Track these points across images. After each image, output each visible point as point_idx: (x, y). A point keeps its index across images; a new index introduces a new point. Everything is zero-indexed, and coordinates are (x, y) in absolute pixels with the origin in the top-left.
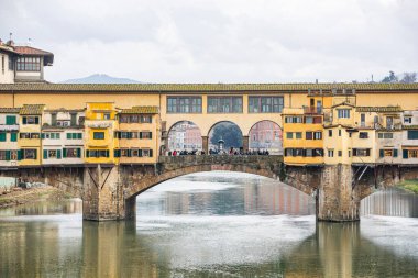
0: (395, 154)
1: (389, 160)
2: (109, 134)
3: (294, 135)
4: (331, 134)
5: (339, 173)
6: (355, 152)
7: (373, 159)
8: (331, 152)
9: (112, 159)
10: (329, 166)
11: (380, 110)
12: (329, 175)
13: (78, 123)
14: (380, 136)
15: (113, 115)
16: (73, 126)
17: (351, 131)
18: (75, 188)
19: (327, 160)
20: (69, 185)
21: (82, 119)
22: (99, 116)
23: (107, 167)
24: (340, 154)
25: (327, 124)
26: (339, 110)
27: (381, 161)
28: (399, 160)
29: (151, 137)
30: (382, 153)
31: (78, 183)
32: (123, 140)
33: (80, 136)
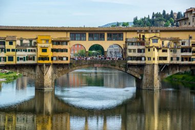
0: (178, 59)
1: (175, 62)
2: (49, 50)
3: (132, 51)
4: (149, 50)
5: (153, 68)
6: (160, 58)
7: (168, 61)
8: (149, 59)
9: (50, 61)
10: (148, 65)
11: (171, 39)
12: (148, 69)
13: (33, 45)
14: (171, 51)
15: (50, 41)
16: (31, 46)
17: (158, 49)
18: (32, 74)
19: (147, 62)
20: (29, 73)
21: (35, 43)
22: (44, 42)
23: (48, 65)
24: (154, 59)
25: (147, 46)
26: (153, 40)
27: (172, 62)
28: (180, 62)
29: (67, 51)
30: (172, 59)
31: (33, 72)
32: (54, 53)
33: (35, 51)
